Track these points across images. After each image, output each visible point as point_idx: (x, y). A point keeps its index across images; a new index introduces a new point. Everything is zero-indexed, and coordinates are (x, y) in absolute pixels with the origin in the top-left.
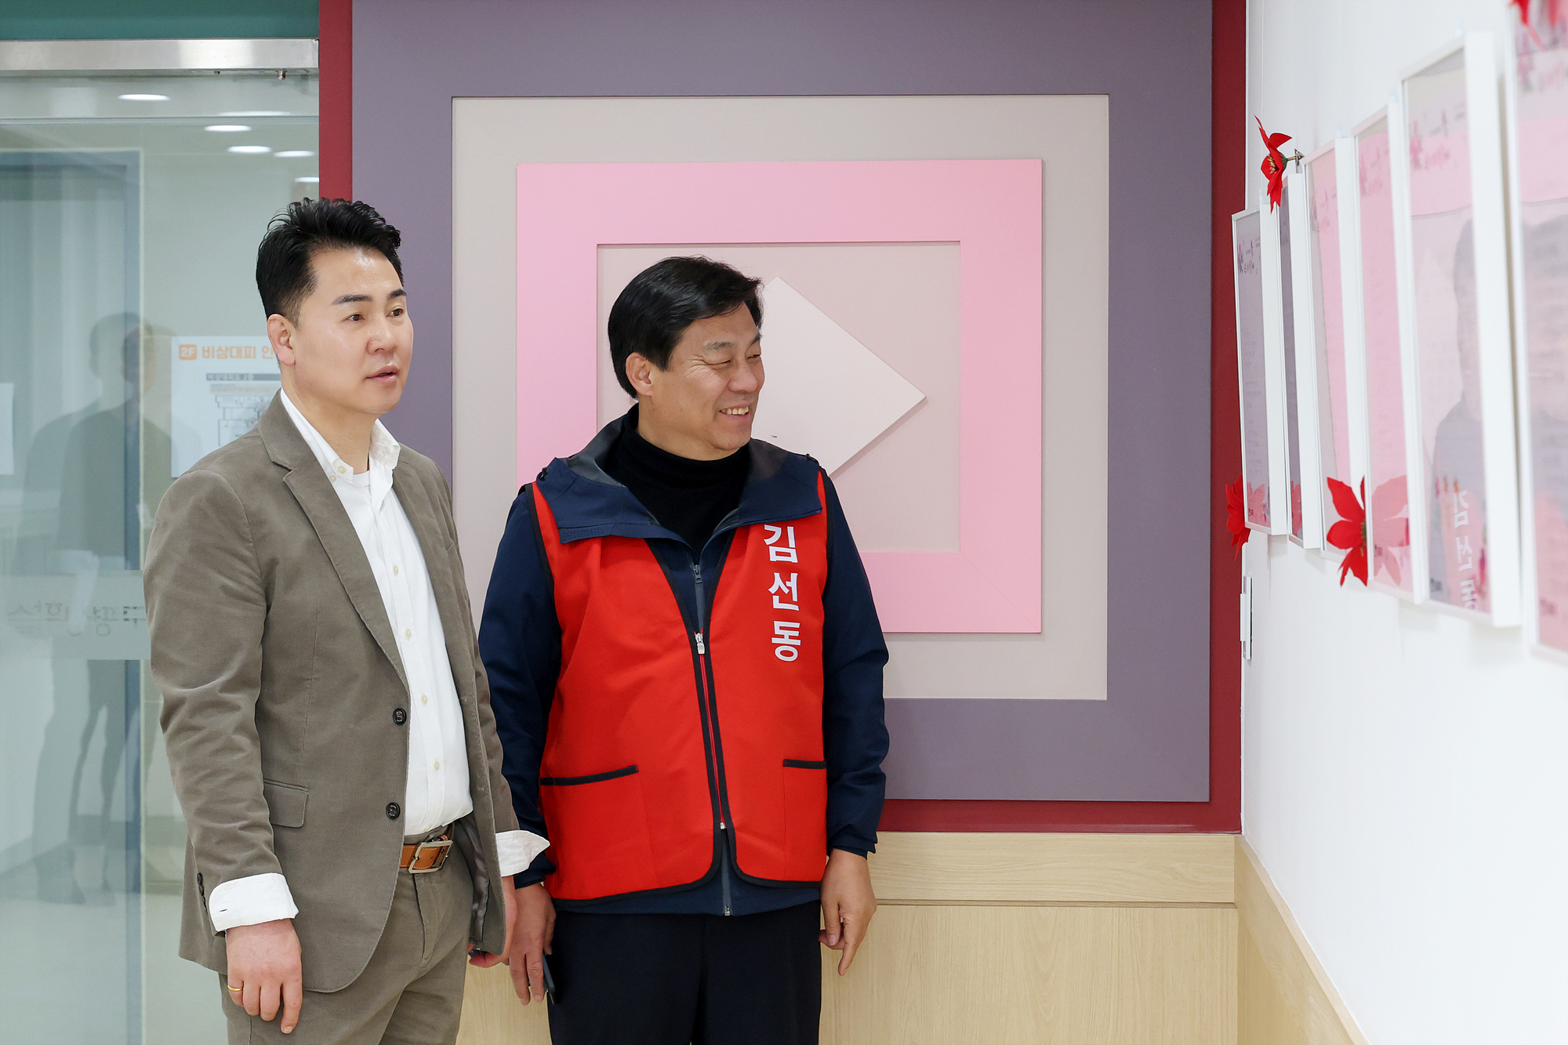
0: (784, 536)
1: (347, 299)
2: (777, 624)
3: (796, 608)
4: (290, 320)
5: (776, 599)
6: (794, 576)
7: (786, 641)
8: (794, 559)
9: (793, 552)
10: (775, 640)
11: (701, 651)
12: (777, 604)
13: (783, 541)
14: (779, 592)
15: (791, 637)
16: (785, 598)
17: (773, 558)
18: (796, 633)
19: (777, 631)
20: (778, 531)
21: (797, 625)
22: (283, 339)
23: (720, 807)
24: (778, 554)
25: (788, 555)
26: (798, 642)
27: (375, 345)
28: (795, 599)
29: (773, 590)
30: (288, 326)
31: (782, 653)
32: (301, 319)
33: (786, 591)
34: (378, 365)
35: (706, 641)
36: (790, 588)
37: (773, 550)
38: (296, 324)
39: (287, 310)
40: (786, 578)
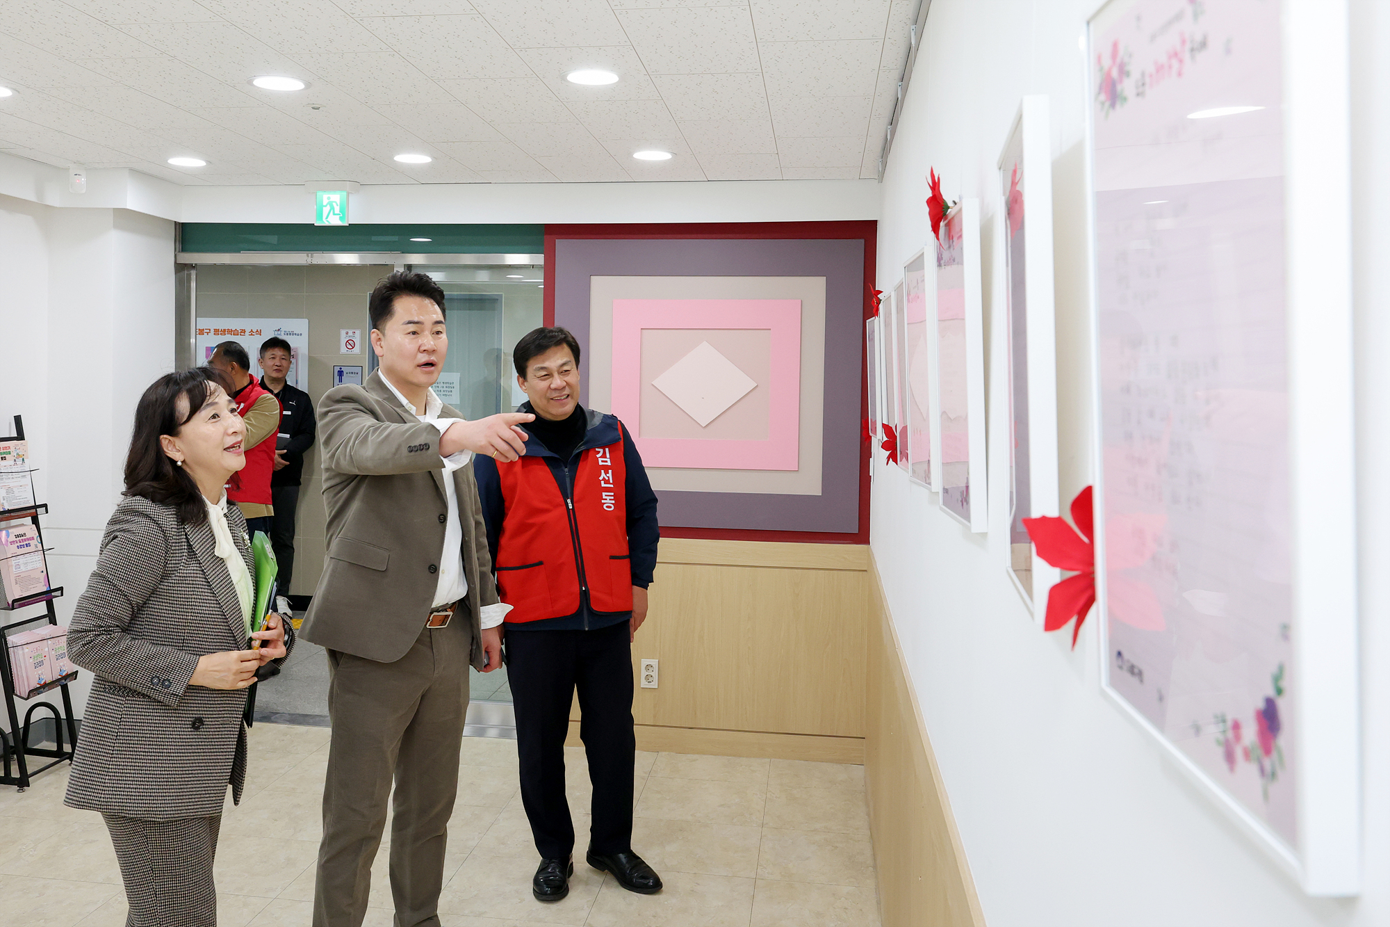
0: (604, 452)
1: (410, 322)
2: (604, 494)
3: (612, 486)
4: (381, 332)
5: (602, 482)
6: (610, 471)
7: (608, 501)
8: (609, 463)
9: (609, 460)
10: (603, 501)
11: (571, 507)
12: (603, 485)
13: (604, 456)
14: (604, 479)
15: (610, 500)
16: (607, 482)
17: (601, 463)
18: (613, 498)
19: (604, 497)
20: (601, 450)
21: (613, 494)
22: (378, 343)
23: (582, 580)
24: (602, 461)
25: (607, 462)
26: (613, 502)
27: (422, 348)
28: (611, 482)
29: (601, 478)
30: (381, 336)
31: (607, 507)
32: (386, 332)
33: (607, 478)
34: (423, 358)
35: (572, 502)
36: (608, 477)
37: (600, 460)
38: (384, 335)
39: (380, 327)
40: (606, 473)
